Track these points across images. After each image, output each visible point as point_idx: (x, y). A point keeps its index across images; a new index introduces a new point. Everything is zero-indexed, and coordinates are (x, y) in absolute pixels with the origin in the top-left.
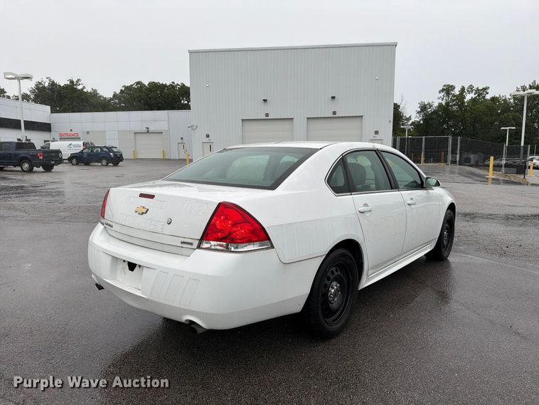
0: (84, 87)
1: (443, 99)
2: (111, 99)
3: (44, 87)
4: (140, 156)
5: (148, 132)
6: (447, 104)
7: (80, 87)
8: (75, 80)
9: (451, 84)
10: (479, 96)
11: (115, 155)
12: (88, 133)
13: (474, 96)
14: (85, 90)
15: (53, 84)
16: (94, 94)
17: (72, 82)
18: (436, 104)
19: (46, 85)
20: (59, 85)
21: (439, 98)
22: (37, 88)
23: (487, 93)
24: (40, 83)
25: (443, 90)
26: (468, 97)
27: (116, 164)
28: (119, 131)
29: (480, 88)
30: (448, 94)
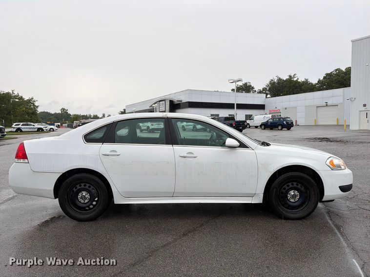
0: (298, 79)
2: (316, 84)
3: (274, 82)
4: (319, 123)
5: (327, 105)
7: (295, 79)
8: (292, 75)
11: (287, 123)
12: (286, 109)
14: (299, 80)
15: (280, 79)
16: (306, 83)
17: (290, 76)
19: (276, 81)
20: (283, 80)
22: (270, 83)
24: (272, 80)
27: (289, 129)
28: (306, 107)
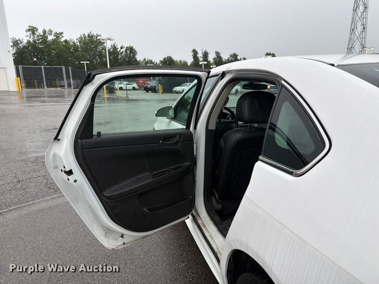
1: (30, 37)
6: (34, 41)
9: (35, 26)
10: (57, 38)
13: (54, 38)
18: (25, 41)
21: (27, 36)
23: (63, 37)
25: (29, 30)
26: (50, 38)
29: (58, 33)
30: (33, 33)
